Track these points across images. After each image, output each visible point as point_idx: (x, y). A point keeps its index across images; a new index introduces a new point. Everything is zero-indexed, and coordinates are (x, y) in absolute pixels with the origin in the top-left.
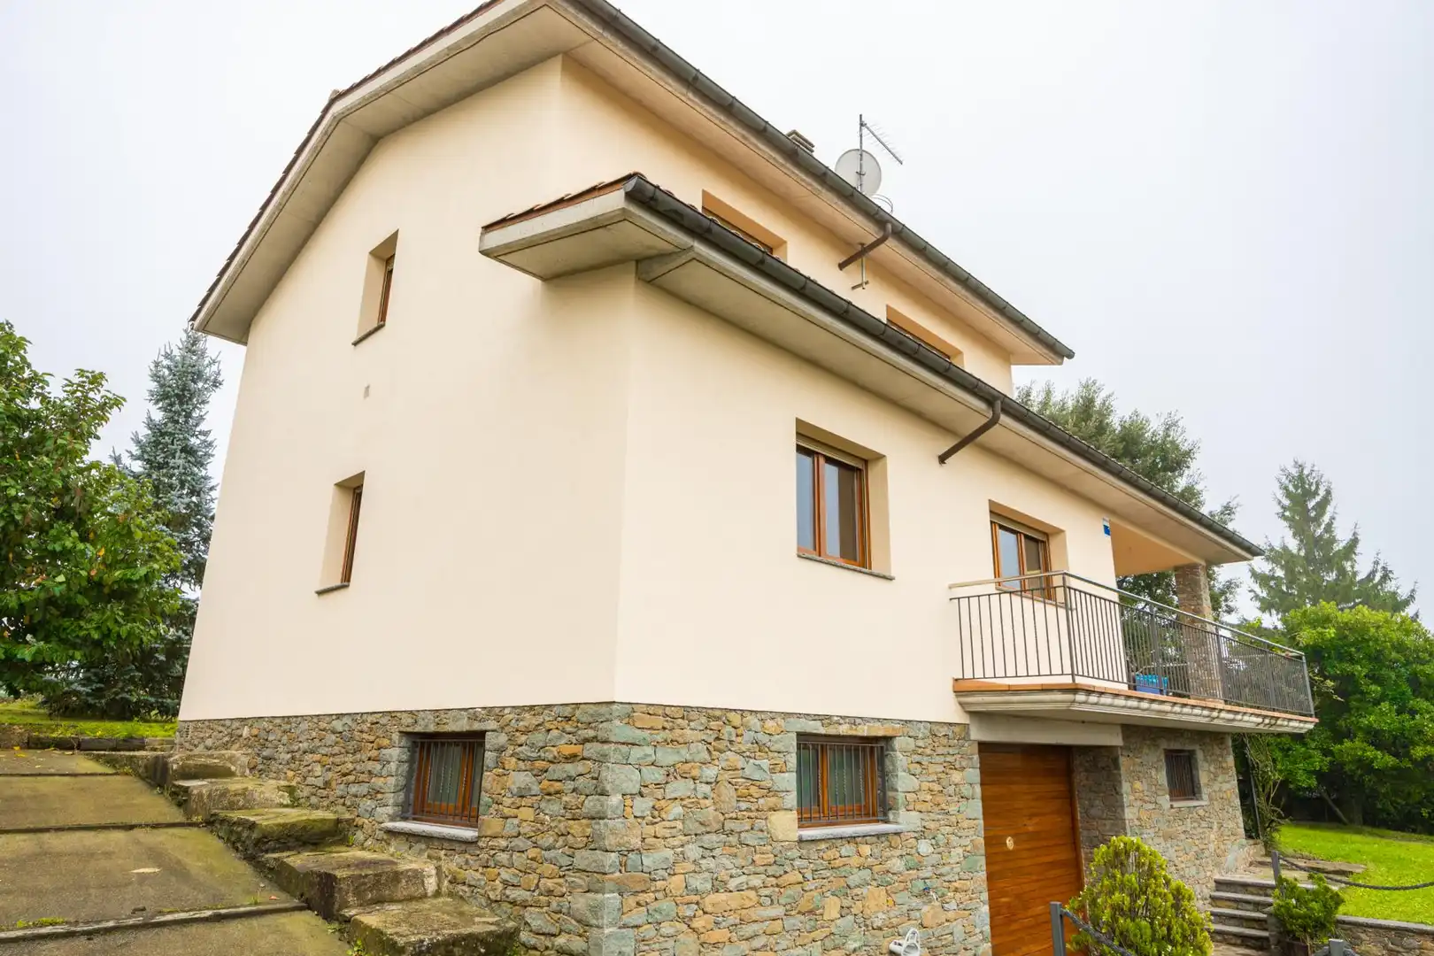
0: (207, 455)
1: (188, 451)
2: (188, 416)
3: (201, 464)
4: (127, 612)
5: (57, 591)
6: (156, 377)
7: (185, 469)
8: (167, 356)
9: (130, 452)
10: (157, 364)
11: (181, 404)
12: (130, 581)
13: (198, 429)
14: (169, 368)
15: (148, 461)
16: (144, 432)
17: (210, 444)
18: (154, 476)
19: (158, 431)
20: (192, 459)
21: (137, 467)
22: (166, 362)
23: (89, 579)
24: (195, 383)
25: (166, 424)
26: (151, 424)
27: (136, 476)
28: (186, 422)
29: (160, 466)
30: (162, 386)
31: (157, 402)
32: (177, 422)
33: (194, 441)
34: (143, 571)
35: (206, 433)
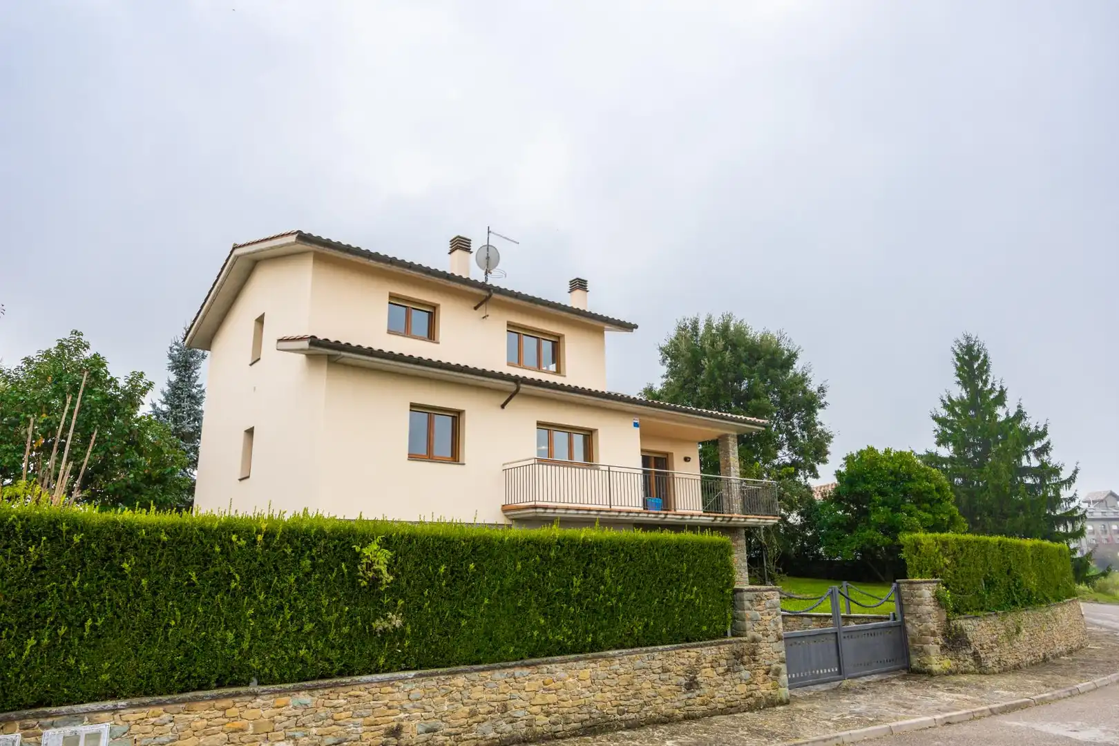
0: (202, 397)
1: (191, 397)
2: (189, 377)
3: (199, 404)
4: (163, 490)
5: (130, 482)
6: (171, 357)
7: (190, 407)
8: (176, 344)
9: (161, 400)
10: (171, 348)
11: (185, 370)
12: (164, 474)
13: (195, 384)
14: (178, 350)
15: (171, 405)
16: (167, 389)
17: (203, 391)
18: (174, 413)
19: (174, 387)
20: (194, 401)
21: (165, 408)
22: (176, 347)
23: (145, 474)
24: (193, 358)
25: (178, 383)
26: (170, 383)
27: (164, 414)
28: (189, 380)
29: (177, 407)
30: (174, 362)
31: (172, 370)
32: (184, 381)
33: (194, 391)
34: (169, 469)
35: (200, 386)
